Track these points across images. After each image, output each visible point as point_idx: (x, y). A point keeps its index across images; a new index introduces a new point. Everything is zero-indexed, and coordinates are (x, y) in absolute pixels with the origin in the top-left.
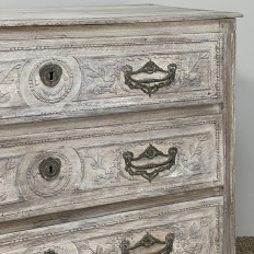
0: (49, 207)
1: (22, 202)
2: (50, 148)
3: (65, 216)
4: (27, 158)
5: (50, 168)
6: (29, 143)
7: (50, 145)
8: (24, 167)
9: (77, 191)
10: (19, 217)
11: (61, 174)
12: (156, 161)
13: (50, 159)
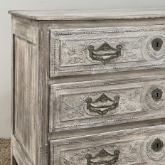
1: (144, 112)
2: (157, 84)
4: (145, 88)
5: (157, 94)
6: (147, 80)
7: (157, 82)
8: (144, 93)
10: (142, 119)
11: (163, 98)
13: (157, 89)
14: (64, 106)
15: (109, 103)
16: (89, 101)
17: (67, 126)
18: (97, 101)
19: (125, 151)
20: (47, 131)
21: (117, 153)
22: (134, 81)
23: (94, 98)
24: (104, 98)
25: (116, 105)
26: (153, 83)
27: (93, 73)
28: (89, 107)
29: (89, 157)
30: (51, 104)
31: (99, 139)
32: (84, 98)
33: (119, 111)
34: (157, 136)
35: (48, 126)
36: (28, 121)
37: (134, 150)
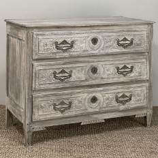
0: (94, 82)
1: (86, 80)
2: (95, 64)
3: (99, 86)
4: (88, 66)
5: (94, 70)
6: (88, 62)
8: (87, 70)
9: (102, 78)
11: (98, 72)
12: (126, 70)
13: (94, 67)
14: (40, 76)
15: (66, 75)
16: (55, 73)
17: (42, 87)
18: (60, 73)
19: (75, 102)
20: (31, 89)
21: (70, 103)
22: (81, 62)
23: (58, 72)
24: (63, 72)
25: (70, 76)
26: (92, 64)
27: (57, 57)
28: (55, 77)
29: (55, 105)
30: (34, 74)
31: (60, 95)
32: (52, 71)
33: (72, 79)
34: (94, 94)
35: (32, 87)
36: (19, 86)
37: (80, 102)
